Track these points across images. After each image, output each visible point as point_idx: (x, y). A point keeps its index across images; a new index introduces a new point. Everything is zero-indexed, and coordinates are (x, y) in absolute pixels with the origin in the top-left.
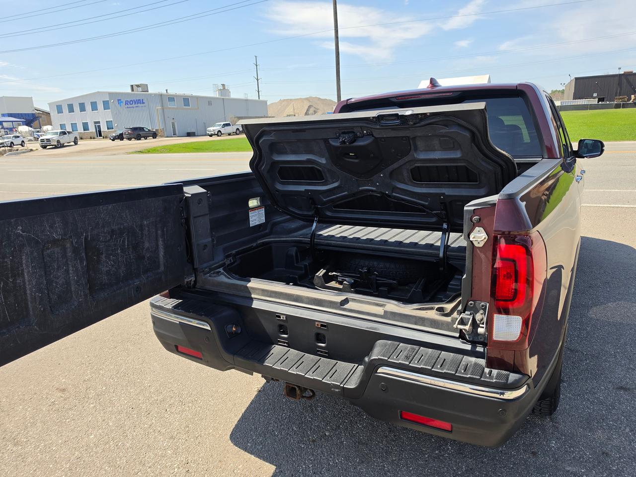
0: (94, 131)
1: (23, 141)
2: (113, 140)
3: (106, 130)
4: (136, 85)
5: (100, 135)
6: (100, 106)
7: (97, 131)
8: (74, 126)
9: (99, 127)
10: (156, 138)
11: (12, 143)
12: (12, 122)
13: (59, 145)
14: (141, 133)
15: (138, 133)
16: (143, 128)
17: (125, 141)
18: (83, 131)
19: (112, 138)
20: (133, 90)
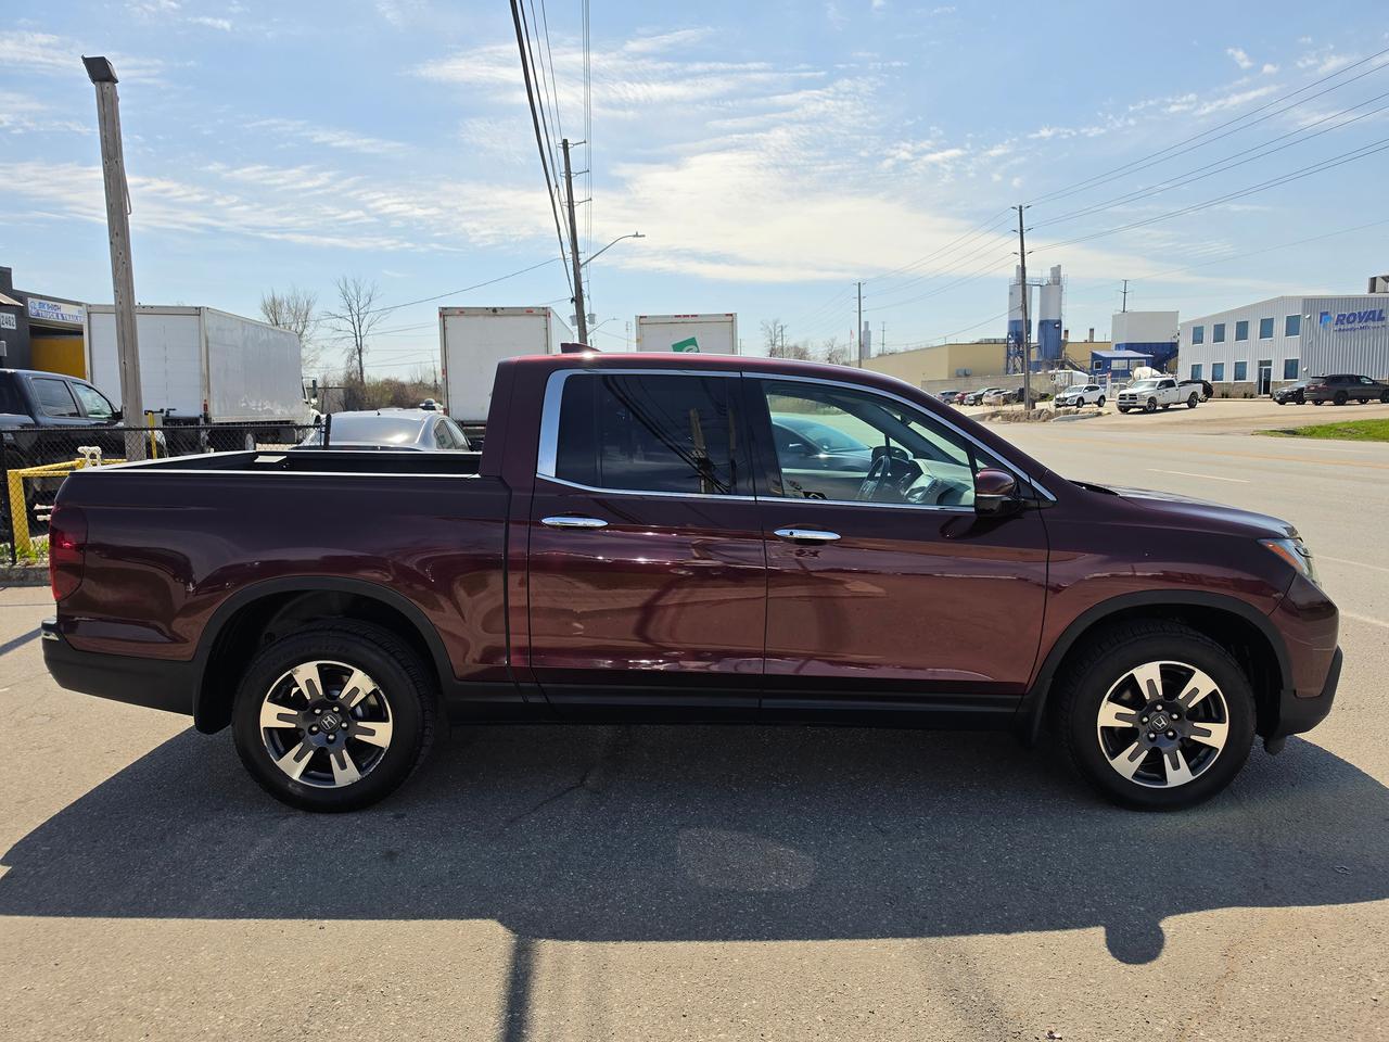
0: (1255, 380)
1: (1103, 397)
2: (1282, 402)
3: (1282, 379)
4: (1383, 278)
5: (1266, 391)
6: (1280, 327)
7: (1260, 381)
8: (1218, 370)
9: (1268, 372)
10: (1365, 403)
11: (1081, 399)
12: (1129, 359)
13: (1151, 407)
14: (1348, 389)
15: (1341, 389)
16: (1358, 378)
17: (1309, 407)
18: (1232, 382)
19: (1278, 398)
20: (1373, 289)
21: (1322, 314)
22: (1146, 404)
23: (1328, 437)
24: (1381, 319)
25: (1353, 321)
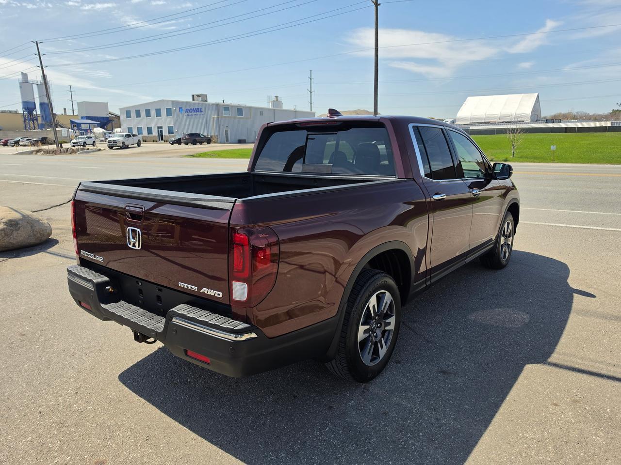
0: (157, 135)
1: (94, 142)
2: (172, 144)
3: (167, 134)
4: (197, 95)
5: (162, 139)
6: (164, 112)
7: (159, 135)
8: (140, 130)
9: (162, 132)
10: (210, 144)
11: (85, 143)
12: (89, 124)
13: (124, 147)
14: (197, 139)
15: (194, 139)
16: (199, 134)
17: (183, 146)
18: (147, 135)
19: (171, 142)
20: (193, 100)
21: (180, 108)
22: (121, 145)
23: (206, 157)
24: (201, 111)
25: (191, 112)
